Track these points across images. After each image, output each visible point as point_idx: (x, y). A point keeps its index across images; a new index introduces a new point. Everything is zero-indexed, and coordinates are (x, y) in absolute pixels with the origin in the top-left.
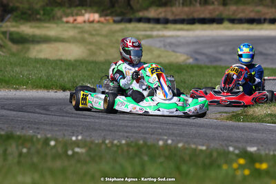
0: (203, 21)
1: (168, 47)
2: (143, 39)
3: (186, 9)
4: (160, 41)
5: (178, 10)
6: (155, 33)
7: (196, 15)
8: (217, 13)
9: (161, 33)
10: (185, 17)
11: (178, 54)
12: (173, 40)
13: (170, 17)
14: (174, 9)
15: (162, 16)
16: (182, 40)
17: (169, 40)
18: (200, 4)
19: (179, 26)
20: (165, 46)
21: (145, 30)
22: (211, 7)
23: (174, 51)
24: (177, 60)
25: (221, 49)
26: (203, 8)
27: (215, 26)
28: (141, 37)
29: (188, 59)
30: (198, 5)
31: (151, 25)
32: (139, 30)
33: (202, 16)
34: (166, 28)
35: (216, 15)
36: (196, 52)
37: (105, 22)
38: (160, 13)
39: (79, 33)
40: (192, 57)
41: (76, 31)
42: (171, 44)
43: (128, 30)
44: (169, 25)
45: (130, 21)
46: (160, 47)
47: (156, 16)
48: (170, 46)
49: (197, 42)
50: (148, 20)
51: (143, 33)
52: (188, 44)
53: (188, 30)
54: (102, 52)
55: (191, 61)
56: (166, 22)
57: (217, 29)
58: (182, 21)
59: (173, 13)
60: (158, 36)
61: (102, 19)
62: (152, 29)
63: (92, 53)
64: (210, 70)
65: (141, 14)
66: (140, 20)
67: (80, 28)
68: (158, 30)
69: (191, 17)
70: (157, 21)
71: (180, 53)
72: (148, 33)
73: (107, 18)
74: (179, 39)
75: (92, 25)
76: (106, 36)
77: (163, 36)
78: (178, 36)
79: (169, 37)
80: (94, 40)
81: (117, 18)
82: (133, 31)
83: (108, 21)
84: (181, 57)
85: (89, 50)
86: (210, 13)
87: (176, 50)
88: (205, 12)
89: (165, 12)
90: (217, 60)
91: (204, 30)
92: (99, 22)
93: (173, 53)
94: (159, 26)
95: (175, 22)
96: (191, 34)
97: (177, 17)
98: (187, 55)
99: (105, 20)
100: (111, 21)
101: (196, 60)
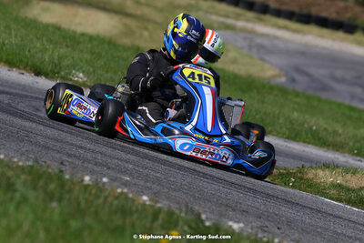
0: (324, 23)
1: (254, 50)
4: (245, 39)
6: (240, 24)
7: (314, 11)
8: (349, 15)
9: (250, 26)
10: (296, 10)
11: (267, 66)
12: (266, 42)
13: (273, 4)
16: (281, 45)
17: (259, 40)
19: (282, 22)
20: (250, 47)
21: (226, 16)
22: (341, 4)
23: (262, 59)
24: (261, 74)
25: (339, 73)
27: (340, 34)
29: (279, 76)
31: (238, 10)
32: (217, 14)
33: (324, 14)
34: (260, 20)
35: (346, 17)
36: (298, 70)
40: (286, 75)
42: (261, 47)
43: (198, 10)
44: (268, 18)
46: (242, 48)
48: (258, 50)
49: (303, 54)
50: (236, 2)
51: (221, 19)
52: (288, 52)
53: (295, 31)
54: (146, 33)
55: (283, 79)
56: (264, 10)
57: (342, 40)
58: (290, 16)
60: (244, 30)
62: (238, 17)
63: (129, 32)
64: (298, 100)
68: (248, 20)
69: (305, 11)
70: (250, 6)
71: (271, 64)
72: (230, 21)
76: (161, 10)
77: (253, 32)
78: (276, 38)
79: (263, 35)
80: (139, 12)
82: (207, 12)
84: (268, 71)
85: (125, 25)
86: (338, 13)
87: (267, 58)
88: (330, 10)
90: (325, 88)
91: (322, 37)
93: (259, 62)
94: (250, 15)
95: (278, 13)
96: (298, 38)
97: (284, 8)
98: (281, 69)
101: (293, 80)
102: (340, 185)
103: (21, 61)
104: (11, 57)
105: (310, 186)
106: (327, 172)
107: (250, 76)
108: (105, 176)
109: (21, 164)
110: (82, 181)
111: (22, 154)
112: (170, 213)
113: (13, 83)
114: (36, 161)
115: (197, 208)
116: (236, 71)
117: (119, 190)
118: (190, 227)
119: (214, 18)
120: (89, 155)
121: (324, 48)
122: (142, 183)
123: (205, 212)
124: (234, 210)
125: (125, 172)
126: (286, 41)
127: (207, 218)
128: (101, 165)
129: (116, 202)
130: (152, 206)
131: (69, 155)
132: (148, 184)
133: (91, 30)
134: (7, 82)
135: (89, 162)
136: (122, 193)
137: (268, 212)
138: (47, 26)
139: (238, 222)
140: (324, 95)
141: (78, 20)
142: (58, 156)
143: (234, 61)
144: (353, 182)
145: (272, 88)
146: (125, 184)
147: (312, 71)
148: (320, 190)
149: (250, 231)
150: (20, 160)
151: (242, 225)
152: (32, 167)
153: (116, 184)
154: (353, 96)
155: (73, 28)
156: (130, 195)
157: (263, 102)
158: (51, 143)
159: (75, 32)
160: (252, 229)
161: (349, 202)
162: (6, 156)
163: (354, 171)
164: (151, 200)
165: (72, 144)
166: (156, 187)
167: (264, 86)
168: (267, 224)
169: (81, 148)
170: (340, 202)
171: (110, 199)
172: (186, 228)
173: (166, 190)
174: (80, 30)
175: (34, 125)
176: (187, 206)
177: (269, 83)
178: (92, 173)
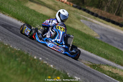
0: (113, 22)
1: (92, 27)
2: (82, 19)
3: (108, 14)
4: (89, 23)
5: (104, 13)
6: (89, 19)
7: (112, 19)
8: (121, 21)
9: (92, 20)
10: (106, 17)
11: (95, 32)
12: (95, 25)
13: (99, 15)
14: (103, 11)
15: (96, 12)
16: (100, 27)
17: (93, 24)
18: (116, 14)
19: (101, 20)
20: (91, 26)
22: (120, 18)
23: (93, 30)
24: (93, 35)
25: (115, 38)
26: (116, 17)
27: (118, 27)
28: (81, 18)
29: (98, 36)
30: (115, 14)
31: (89, 15)
32: (82, 15)
33: (114, 20)
34: (95, 18)
36: (103, 35)
37: (69, 4)
38: (96, 11)
39: (54, 4)
41: (53, 3)
42: (94, 26)
43: (77, 12)
44: (97, 18)
45: (80, 9)
46: (88, 26)
47: (93, 12)
48: (93, 27)
49: (106, 30)
50: (89, 12)
51: (83, 16)
52: (102, 30)
53: (105, 23)
55: (99, 37)
56: (97, 16)
57: (118, 29)
58: (104, 19)
59: (101, 13)
60: (89, 21)
61: (68, 3)
62: (88, 16)
65: (86, 8)
66: (85, 10)
67: (56, 2)
68: (91, 18)
69: (109, 18)
70: (93, 14)
71: (96, 32)
72: (86, 17)
73: (70, 3)
74: (98, 26)
75: (62, 3)
77: (92, 22)
78: (99, 25)
79: (95, 23)
81: (75, 5)
82: (79, 13)
83: (70, 4)
84: (95, 34)
86: (118, 20)
87: (95, 30)
88: (116, 19)
89: (98, 11)
90: (111, 42)
92: (66, 3)
93: (93, 31)
94: (92, 16)
95: (101, 17)
96: (105, 26)
97: (103, 16)
98: (99, 34)
99: (69, 3)
100: (72, 5)
101: (102, 38)
102: (110, 71)
103: (22, 19)
104: (19, 17)
105: (101, 70)
106: (107, 67)
107: (89, 35)
108: (41, 57)
109: (16, 49)
110: (34, 57)
111: (17, 47)
112: (58, 71)
113: (18, 25)
114: (21, 49)
115: (66, 71)
116: (85, 32)
117: (44, 62)
118: (64, 76)
119: (81, 16)
120: (37, 50)
121: (112, 30)
122: (51, 61)
123: (69, 73)
124: (77, 74)
125: (47, 57)
126: (101, 26)
127: (69, 75)
128: (40, 54)
129: (43, 65)
130: (53, 68)
131: (31, 49)
132: (53, 62)
133: (44, 13)
134: (17, 24)
135: (37, 52)
136: (45, 63)
137: (87, 76)
138: (31, 10)
139: (78, 77)
140: (110, 44)
141: (41, 10)
142: (28, 49)
143: (85, 30)
144: (114, 71)
145: (95, 39)
146: (47, 60)
147: (108, 36)
148: (104, 72)
149: (81, 80)
150: (16, 48)
151: (79, 79)
152: (19, 51)
153: (44, 60)
154: (119, 46)
155: (39, 11)
156: (48, 64)
157: (92, 43)
158: (26, 45)
159: (39, 13)
160: (82, 80)
161: (112, 77)
162: (12, 46)
163: (115, 68)
164: (53, 66)
165: (33, 46)
166: (55, 63)
167: (93, 38)
168: (87, 79)
169: (35, 47)
170: (110, 76)
171: (41, 64)
172: (62, 76)
173: (58, 64)
174: (41, 12)
175: (22, 39)
176: (64, 70)
177: (94, 38)
178: (37, 55)
